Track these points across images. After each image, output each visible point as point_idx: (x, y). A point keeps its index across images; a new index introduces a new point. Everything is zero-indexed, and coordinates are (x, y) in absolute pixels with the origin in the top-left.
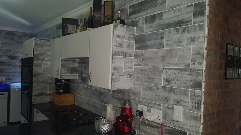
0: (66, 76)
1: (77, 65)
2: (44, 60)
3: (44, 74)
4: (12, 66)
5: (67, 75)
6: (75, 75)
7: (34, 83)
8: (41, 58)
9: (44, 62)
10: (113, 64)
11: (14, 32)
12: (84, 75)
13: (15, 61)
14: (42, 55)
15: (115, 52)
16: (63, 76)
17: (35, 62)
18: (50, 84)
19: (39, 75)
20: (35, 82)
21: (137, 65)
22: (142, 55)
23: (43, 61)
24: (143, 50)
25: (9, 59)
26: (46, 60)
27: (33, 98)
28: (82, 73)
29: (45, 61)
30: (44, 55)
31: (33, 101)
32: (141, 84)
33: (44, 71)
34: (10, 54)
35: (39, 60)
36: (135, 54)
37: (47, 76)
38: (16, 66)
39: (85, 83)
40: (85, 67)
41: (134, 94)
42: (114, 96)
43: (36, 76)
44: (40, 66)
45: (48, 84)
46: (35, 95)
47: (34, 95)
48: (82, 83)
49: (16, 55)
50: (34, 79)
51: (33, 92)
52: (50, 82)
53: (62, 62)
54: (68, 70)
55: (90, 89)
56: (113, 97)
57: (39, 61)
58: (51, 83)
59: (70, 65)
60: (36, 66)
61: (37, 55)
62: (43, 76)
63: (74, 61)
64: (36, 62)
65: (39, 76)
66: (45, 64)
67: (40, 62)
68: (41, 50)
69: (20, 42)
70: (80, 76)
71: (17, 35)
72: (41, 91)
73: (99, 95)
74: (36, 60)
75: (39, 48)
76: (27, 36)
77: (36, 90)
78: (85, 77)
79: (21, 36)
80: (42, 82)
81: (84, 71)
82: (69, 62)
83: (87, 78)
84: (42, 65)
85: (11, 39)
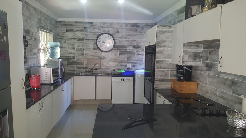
1: (201, 50)
2: (165, 46)
3: (166, 60)
4: (136, 55)
5: (189, 62)
6: (197, 62)
8: (163, 45)
12: (210, 61)
13: (139, 50)
14: (164, 42)
19: (161, 61)
23: (165, 48)
25: (134, 48)
27: (155, 83)
28: (207, 59)
29: (167, 48)
30: (166, 42)
31: (155, 86)
33: (165, 58)
34: (135, 44)
35: (161, 47)
37: (168, 63)
38: (139, 55)
39: (210, 71)
40: (211, 53)
43: (158, 62)
44: (162, 52)
45: (169, 70)
47: (156, 80)
48: (207, 70)
50: (156, 65)
51: (155, 77)
52: (171, 69)
53: (185, 48)
54: (190, 56)
55: (218, 77)
59: (193, 50)
60: (158, 53)
61: (160, 42)
62: (164, 63)
63: (198, 46)
64: (158, 49)
65: (160, 63)
66: (167, 51)
67: (162, 49)
68: (163, 37)
69: (142, 32)
70: (205, 63)
71: (140, 26)
72: (162, 77)
73: (230, 85)
74: (158, 47)
75: (161, 35)
76: (149, 26)
77: (158, 76)
78: (212, 64)
79: (143, 27)
80: (163, 68)
81: (209, 57)
82: (192, 47)
83: (214, 65)
84: (163, 52)
85: (135, 31)
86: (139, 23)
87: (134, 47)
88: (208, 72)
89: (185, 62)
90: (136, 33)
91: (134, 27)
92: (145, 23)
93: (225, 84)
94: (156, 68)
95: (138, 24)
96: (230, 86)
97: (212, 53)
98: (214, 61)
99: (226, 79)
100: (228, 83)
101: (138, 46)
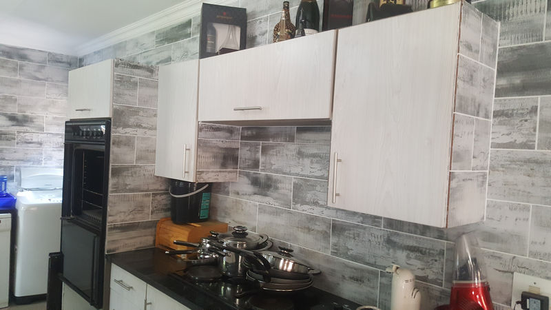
0: (211, 175)
1: (236, 143)
2: (139, 126)
3: (140, 167)
4: (17, 143)
5: (212, 172)
6: (230, 172)
7: (112, 192)
8: (132, 120)
9: (140, 132)
10: (456, 139)
11: (23, 49)
12: (262, 170)
13: (28, 128)
14: (136, 112)
15: (461, 98)
16: (203, 175)
17: (116, 132)
18: (155, 195)
19: (127, 168)
20: (116, 192)
21: (511, 145)
22: (531, 112)
23: (138, 129)
24: (539, 97)
25: (10, 123)
26: (145, 128)
27: (108, 238)
28: (256, 164)
29: (143, 130)
30: (141, 113)
31: (107, 246)
32: (526, 209)
33: (139, 159)
34: (12, 109)
35: (126, 126)
36: (498, 108)
37: (146, 173)
38: (30, 143)
39: (266, 195)
40: (265, 150)
41: (490, 237)
42: (394, 239)
43: (117, 172)
44: (128, 143)
45: (148, 196)
46: (115, 228)
47: (111, 229)
48: (255, 194)
49: (28, 113)
50: (111, 181)
51: (109, 219)
52: (157, 190)
53: (202, 134)
54: (215, 157)
55: (290, 213)
56: (390, 242)
57: (128, 130)
58: (158, 194)
59: (220, 141)
60: (118, 143)
61: (123, 112)
62: (135, 173)
63: (231, 131)
64: (118, 132)
65: (125, 174)
66: (143, 139)
67: (130, 132)
68: (133, 98)
69: (41, 77)
70: (247, 175)
71: (31, 58)
72: (131, 216)
73: (326, 232)
74: (118, 127)
75: (126, 92)
76: (60, 62)
77: (116, 214)
78: (269, 178)
79: (44, 62)
80: (132, 190)
81: (262, 160)
82: (217, 133)
83: (276, 181)
84: (134, 142)
85: (15, 70)
86: (28, 49)
87: (12, 118)
88: (258, 197)
89: (202, 172)
90: (18, 78)
91: (10, 57)
92: (50, 53)
93: (309, 230)
94: (110, 189)
95: (26, 52)
96: (325, 236)
97: (271, 152)
98: (277, 171)
99: (312, 219)
100: (320, 229)
101: (25, 117)
